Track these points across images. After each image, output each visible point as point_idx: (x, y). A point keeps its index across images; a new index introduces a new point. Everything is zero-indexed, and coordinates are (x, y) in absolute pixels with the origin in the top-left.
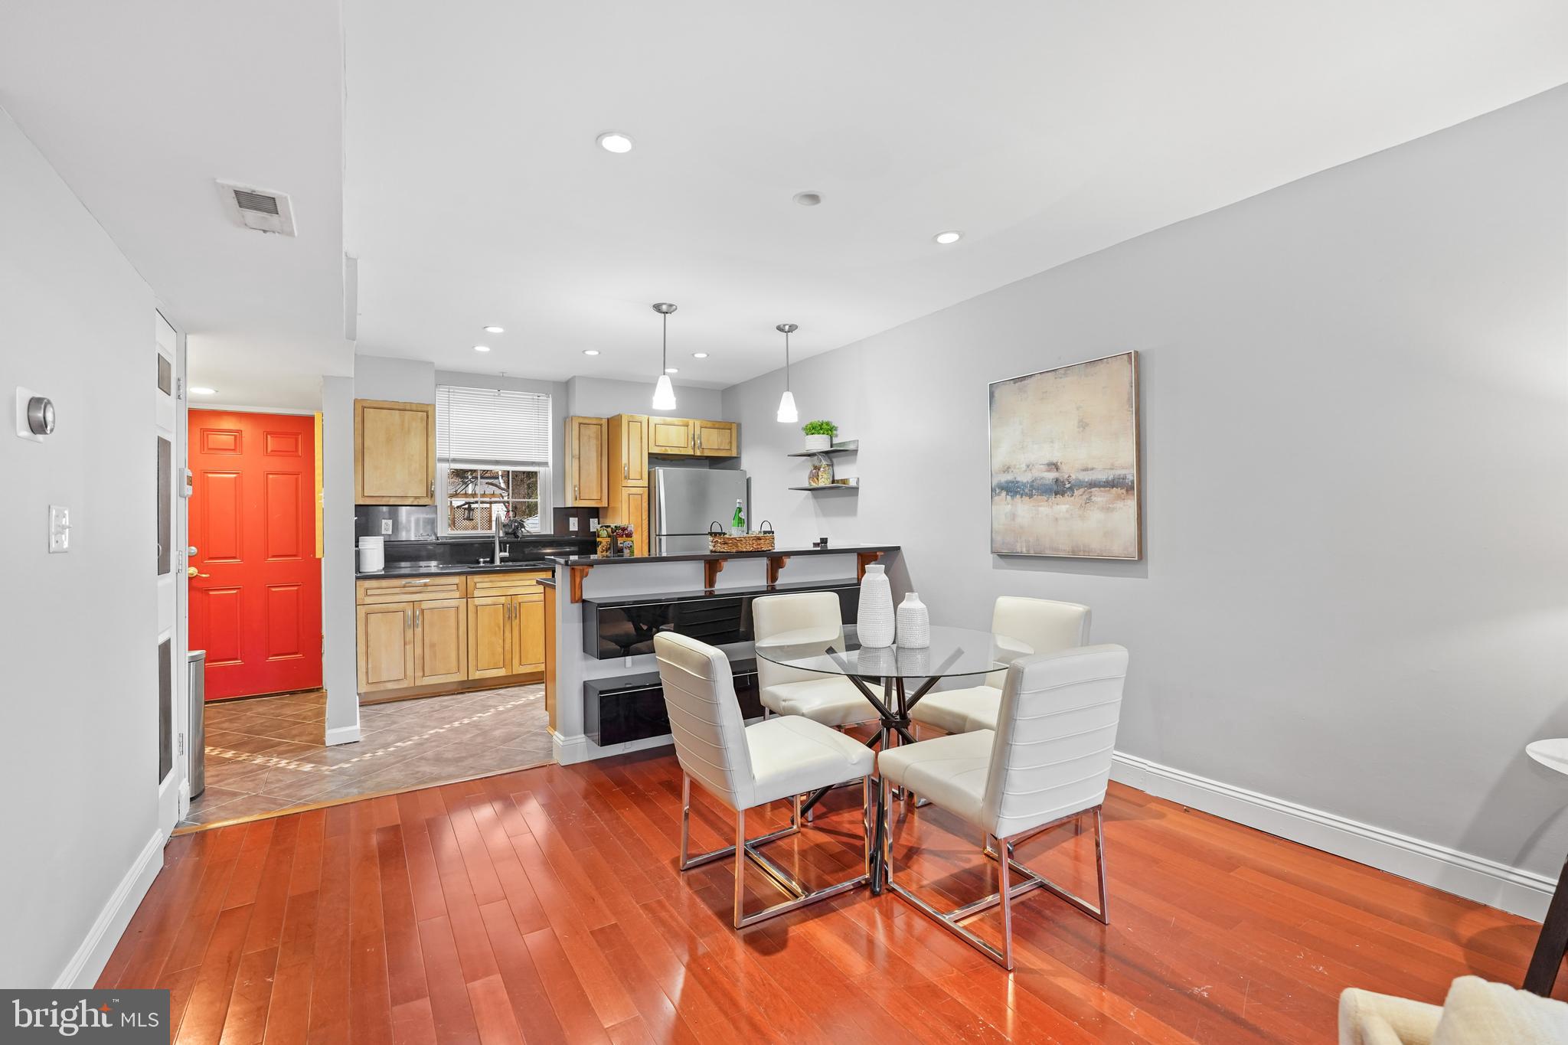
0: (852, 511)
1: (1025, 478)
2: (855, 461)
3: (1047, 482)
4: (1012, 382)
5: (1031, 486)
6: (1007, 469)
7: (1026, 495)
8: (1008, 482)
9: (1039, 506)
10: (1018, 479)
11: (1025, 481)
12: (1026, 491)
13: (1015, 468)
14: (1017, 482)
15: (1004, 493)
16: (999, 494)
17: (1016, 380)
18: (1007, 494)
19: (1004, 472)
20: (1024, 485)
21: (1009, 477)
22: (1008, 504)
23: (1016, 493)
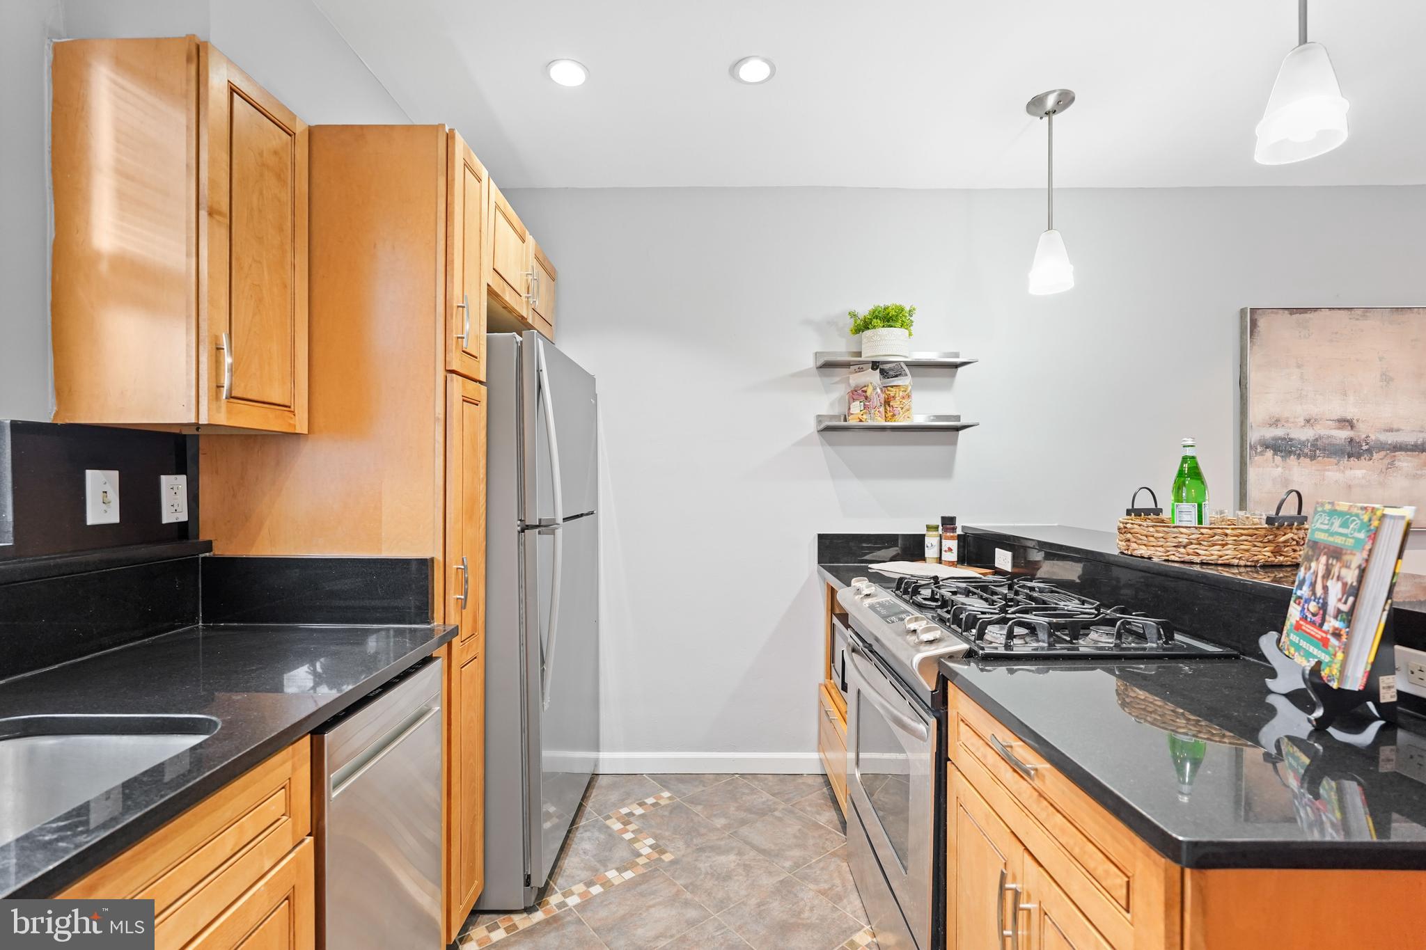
0: (945, 470)
1: (1304, 434)
2: (949, 387)
3: (1338, 442)
4: (1286, 312)
5: (1312, 445)
6: (1276, 422)
7: (1306, 456)
8: (1276, 439)
9: (1325, 470)
10: (1292, 436)
11: (1303, 438)
12: (1306, 451)
13: (1287, 421)
14: (1291, 440)
15: (1269, 453)
16: (1262, 454)
17: (1293, 311)
18: (1275, 454)
19: (1271, 425)
20: (1303, 444)
21: (1279, 432)
22: (1277, 466)
23: (1290, 453)
